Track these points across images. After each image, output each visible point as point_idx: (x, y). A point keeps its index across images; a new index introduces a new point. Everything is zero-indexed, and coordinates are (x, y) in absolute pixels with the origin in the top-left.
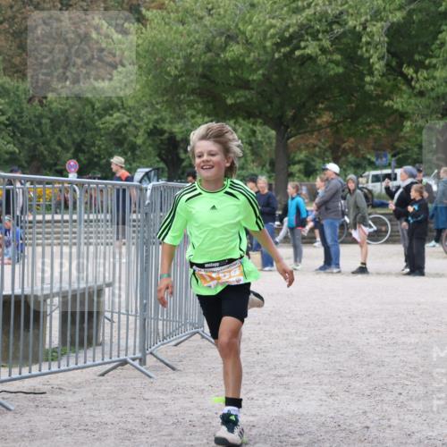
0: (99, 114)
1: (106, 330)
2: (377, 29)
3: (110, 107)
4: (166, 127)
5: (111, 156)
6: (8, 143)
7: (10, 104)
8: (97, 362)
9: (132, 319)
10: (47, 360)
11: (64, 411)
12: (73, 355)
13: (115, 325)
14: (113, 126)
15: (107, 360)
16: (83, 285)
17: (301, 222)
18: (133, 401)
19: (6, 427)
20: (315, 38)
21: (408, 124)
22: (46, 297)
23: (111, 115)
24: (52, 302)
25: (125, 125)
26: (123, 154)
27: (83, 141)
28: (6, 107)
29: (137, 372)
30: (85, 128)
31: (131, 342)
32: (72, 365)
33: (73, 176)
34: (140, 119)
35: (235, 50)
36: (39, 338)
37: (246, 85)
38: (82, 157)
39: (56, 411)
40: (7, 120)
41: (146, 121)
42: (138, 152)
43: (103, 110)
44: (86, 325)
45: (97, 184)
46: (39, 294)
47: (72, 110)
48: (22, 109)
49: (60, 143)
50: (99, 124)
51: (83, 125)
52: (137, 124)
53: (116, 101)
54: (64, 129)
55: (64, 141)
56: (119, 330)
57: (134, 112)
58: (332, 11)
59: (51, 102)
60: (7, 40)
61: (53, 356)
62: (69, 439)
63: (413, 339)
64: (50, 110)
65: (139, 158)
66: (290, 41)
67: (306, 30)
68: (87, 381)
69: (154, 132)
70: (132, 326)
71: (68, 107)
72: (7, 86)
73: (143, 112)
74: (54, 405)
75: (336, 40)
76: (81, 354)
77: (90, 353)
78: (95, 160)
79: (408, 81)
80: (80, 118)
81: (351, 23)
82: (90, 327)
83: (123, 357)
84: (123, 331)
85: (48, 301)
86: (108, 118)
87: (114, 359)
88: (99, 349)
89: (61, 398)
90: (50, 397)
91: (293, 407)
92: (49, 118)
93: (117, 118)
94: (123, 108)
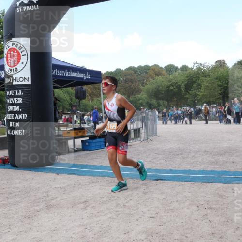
1: (141, 135)
2: (183, 85)
3: (140, 99)
4: (149, 102)
9: (145, 133)
12: (136, 139)
15: (141, 140)
16: (137, 128)
21: (189, 100)
24: (132, 131)
25: (142, 102)
29: (146, 142)
30: (136, 103)
31: (145, 137)
32: (136, 141)
34: (145, 101)
36: (130, 136)
37: (162, 94)
39: (134, 148)
45: (139, 111)
50: (138, 102)
58: (176, 82)
61: (133, 139)
63: (191, 135)
66: (168, 87)
67: (171, 85)
68: (138, 143)
69: (147, 103)
75: (176, 87)
77: (138, 139)
79: (188, 93)
81: (179, 83)
82: (138, 135)
84: (144, 135)
87: (143, 139)
88: (140, 138)
89: (134, 146)
91: (172, 147)
94: (142, 99)
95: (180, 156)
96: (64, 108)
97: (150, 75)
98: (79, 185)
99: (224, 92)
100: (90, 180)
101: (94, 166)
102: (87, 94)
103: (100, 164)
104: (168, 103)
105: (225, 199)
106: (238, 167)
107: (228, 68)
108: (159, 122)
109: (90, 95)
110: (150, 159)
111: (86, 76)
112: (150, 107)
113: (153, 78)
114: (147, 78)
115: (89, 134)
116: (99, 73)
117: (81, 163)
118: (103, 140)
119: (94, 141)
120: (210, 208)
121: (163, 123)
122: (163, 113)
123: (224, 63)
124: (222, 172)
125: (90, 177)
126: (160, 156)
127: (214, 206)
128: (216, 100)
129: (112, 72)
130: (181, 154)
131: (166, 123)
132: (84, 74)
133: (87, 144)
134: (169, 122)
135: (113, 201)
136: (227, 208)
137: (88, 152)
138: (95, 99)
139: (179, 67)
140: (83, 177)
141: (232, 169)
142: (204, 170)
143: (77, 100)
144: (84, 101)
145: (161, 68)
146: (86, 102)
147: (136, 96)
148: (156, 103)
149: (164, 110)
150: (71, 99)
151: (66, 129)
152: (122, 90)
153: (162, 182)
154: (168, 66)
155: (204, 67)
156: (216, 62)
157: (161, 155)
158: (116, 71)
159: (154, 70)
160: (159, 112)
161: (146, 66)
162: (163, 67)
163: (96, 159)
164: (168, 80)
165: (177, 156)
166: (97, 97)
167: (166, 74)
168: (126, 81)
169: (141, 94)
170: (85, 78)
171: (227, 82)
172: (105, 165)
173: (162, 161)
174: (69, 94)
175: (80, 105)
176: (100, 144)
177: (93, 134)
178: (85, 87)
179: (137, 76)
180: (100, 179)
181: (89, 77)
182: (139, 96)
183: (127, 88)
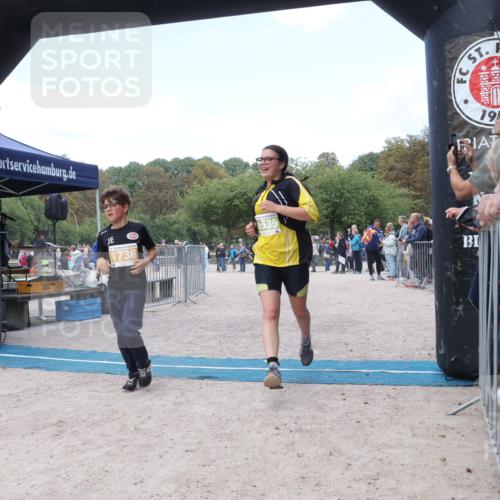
0: (171, 225)
1: (174, 292)
3: (174, 223)
4: (192, 228)
5: (175, 238)
8: (171, 302)
9: (182, 288)
10: (156, 302)
11: (161, 317)
12: (164, 300)
14: (176, 229)
15: (174, 301)
16: (166, 278)
17: (236, 256)
20: (238, 198)
22: (155, 282)
24: (157, 283)
25: (179, 228)
27: (166, 233)
29: (184, 305)
31: (182, 296)
32: (163, 303)
33: (163, 244)
34: (184, 226)
35: (214, 202)
36: (153, 295)
37: (217, 214)
38: (166, 238)
39: (159, 317)
41: (186, 226)
44: (168, 291)
45: (170, 246)
47: (163, 224)
50: (171, 228)
51: (166, 229)
52: (183, 228)
53: (176, 220)
56: (178, 290)
57: (182, 224)
58: (243, 191)
59: (156, 221)
61: (158, 300)
64: (156, 224)
65: (184, 238)
66: (230, 200)
67: (235, 197)
68: (168, 308)
69: (189, 229)
70: (182, 290)
71: (161, 223)
75: (245, 201)
78: (170, 240)
80: (165, 227)
83: (179, 300)
86: (174, 226)
87: (177, 301)
88: (172, 298)
89: (159, 313)
90: (157, 313)
93: (177, 226)
94: (179, 222)
95: (248, 333)
96: (23, 237)
97: (196, 177)
98: (46, 390)
99: (333, 212)
100: (70, 379)
101: (79, 352)
102: (70, 210)
103: (91, 349)
104: (229, 231)
105: (327, 412)
106: (354, 353)
107: (340, 168)
108: (211, 268)
109: (76, 213)
110: (191, 339)
111: (67, 173)
112: (195, 238)
113: (201, 183)
114: (189, 183)
115: (72, 289)
116: (94, 169)
117: (53, 347)
118: (98, 300)
119: (82, 302)
120: (300, 430)
121: (218, 269)
122: (218, 250)
123: (334, 159)
124: (324, 361)
125: (70, 374)
126: (210, 333)
127: (308, 427)
128: (319, 228)
129: (121, 168)
130: (249, 330)
131: (224, 269)
132: (64, 171)
133: (66, 308)
134: (229, 267)
135: (113, 420)
136: (330, 429)
137: (69, 324)
138: (87, 220)
139: (251, 164)
140: (56, 375)
141: (343, 357)
142: (291, 360)
143: (50, 222)
144: (63, 224)
145: (217, 164)
146: (70, 225)
147: (168, 216)
148: (205, 231)
149: (221, 245)
150: (38, 220)
151: (24, 279)
152: (141, 203)
153: (210, 382)
154: (231, 160)
155: (296, 165)
156: (320, 157)
157: (212, 330)
158: (129, 166)
159: (202, 167)
160: (211, 248)
161: (188, 159)
162: (221, 162)
164: (229, 187)
165: (242, 333)
166: (91, 216)
167: (225, 175)
168: (148, 188)
169: (177, 213)
170: (65, 177)
171: (338, 194)
172: (100, 351)
173: (213, 343)
174: (34, 209)
175: (54, 232)
176: (92, 309)
177: (78, 289)
178: (66, 196)
179: (171, 177)
180: (89, 377)
181: (73, 175)
182: (173, 216)
183: (149, 199)
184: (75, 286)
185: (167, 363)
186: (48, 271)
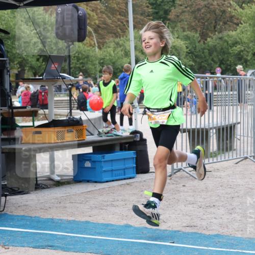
0: (230, 46)
1: (237, 144)
3: (236, 43)
5: (236, 65)
6: (190, 61)
7: (190, 44)
8: (234, 158)
9: (249, 138)
10: (212, 157)
11: (220, 179)
12: (223, 155)
13: (242, 141)
14: (237, 52)
15: (238, 157)
16: (227, 123)
18: (251, 175)
19: (195, 186)
22: (211, 129)
23: (236, 47)
24: (213, 131)
25: (242, 51)
26: (242, 64)
27: (223, 59)
28: (189, 45)
29: (252, 162)
30: (224, 53)
31: (249, 149)
32: (223, 160)
33: (219, 75)
34: (249, 48)
38: (222, 66)
39: (217, 179)
40: (189, 50)
41: (252, 48)
42: (248, 63)
43: (232, 44)
44: (228, 142)
45: (229, 78)
46: (207, 127)
47: (218, 45)
48: (196, 46)
49: (213, 60)
50: (230, 51)
52: (248, 50)
53: (238, 40)
54: (215, 54)
55: (215, 59)
57: (247, 45)
59: (209, 42)
60: (189, 15)
61: (214, 155)
62: (223, 192)
64: (208, 46)
65: (249, 65)
68: (230, 166)
70: (249, 141)
71: (216, 44)
72: (189, 35)
73: (251, 45)
74: (215, 177)
76: (227, 154)
77: (231, 154)
78: (229, 67)
80: (222, 49)
82: (231, 142)
83: (245, 156)
84: (245, 144)
85: (211, 131)
86: (234, 48)
87: (242, 156)
88: (235, 152)
89: (218, 174)
90: (213, 173)
92: (208, 49)
93: (239, 48)
94: (241, 43)
101: (106, 226)
102: (89, 28)
103: (123, 222)
109: (96, 31)
115: (95, 138)
118: (131, 154)
119: (108, 157)
133: (88, 164)
137: (90, 187)
138: (111, 41)
146: (86, 48)
147: (225, 33)
151: (31, 124)
152: (187, 16)
163: (113, 205)
166: (116, 35)
176: (122, 167)
177: (104, 138)
178: (83, 8)
182: (233, 34)
183: (199, 10)
184: (99, 134)
185: (232, 246)
186: (61, 113)
